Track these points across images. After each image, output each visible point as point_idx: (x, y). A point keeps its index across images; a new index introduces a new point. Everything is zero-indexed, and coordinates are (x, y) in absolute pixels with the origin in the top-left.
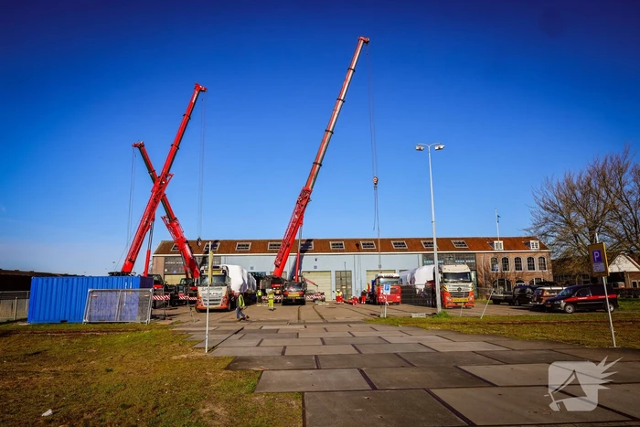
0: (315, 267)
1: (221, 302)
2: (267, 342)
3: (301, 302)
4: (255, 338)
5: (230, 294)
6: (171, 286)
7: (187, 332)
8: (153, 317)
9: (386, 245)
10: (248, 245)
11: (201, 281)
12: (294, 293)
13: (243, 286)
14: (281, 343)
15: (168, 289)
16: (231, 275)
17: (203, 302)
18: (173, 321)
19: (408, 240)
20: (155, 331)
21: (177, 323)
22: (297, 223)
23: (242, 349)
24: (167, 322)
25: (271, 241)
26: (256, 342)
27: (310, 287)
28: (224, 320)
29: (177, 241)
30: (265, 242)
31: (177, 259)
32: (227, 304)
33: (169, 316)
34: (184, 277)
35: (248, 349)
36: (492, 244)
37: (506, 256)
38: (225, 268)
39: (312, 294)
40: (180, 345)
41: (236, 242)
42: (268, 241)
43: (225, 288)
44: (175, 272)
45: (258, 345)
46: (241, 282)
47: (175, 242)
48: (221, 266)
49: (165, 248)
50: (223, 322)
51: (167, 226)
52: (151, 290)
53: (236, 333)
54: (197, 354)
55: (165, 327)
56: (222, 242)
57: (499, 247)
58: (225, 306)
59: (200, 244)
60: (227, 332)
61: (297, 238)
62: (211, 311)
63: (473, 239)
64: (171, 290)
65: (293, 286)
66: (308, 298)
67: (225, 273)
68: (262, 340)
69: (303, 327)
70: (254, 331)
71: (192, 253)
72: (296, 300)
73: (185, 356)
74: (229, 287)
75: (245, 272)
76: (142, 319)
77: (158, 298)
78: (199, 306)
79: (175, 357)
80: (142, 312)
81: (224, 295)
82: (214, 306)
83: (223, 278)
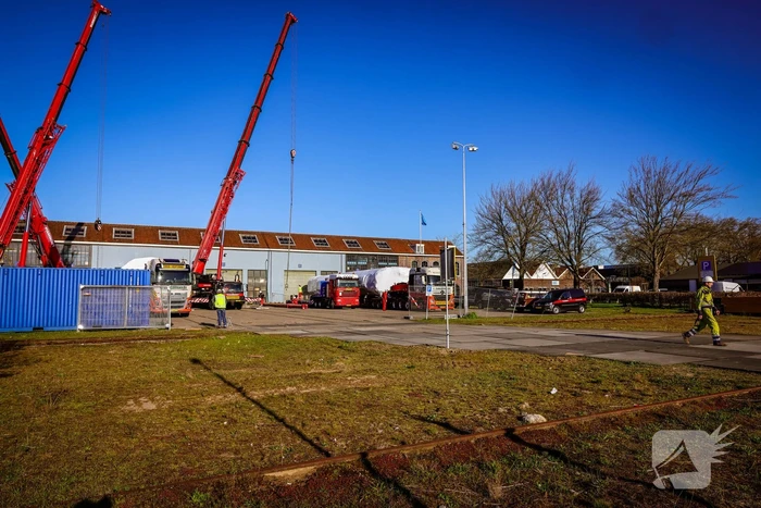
1: (185, 305)
12: (233, 294)
17: (162, 305)
19: (329, 237)
22: (221, 211)
36: (414, 247)
37: (425, 260)
43: (190, 287)
57: (420, 249)
58: (189, 310)
61: (221, 228)
62: (173, 315)
63: (394, 240)
67: (189, 269)
71: (54, 239)
81: (189, 296)
82: (176, 310)
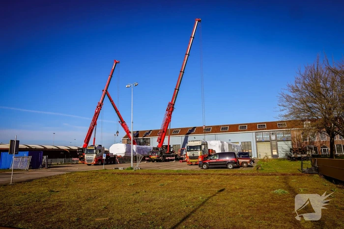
1: (93, 161)
9: (234, 128)
22: (168, 121)
43: (95, 155)
58: (95, 163)
81: (94, 158)
82: (90, 163)
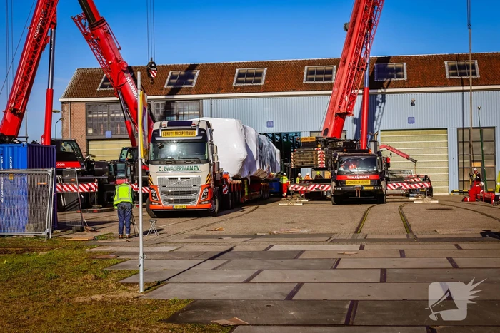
0: (411, 120)
1: (198, 197)
2: (268, 275)
3: (374, 197)
4: (249, 267)
5: (218, 180)
6: (101, 164)
7: (117, 255)
8: (58, 225)
10: (260, 74)
11: (156, 153)
12: (358, 176)
13: (247, 163)
14: (295, 276)
15: (91, 169)
16: (217, 138)
17: (161, 197)
18: (98, 234)
20: (58, 253)
21: (105, 237)
23: (213, 288)
24: (87, 236)
25: (311, 63)
26: (245, 274)
27: (397, 165)
28: (203, 232)
29: (109, 68)
30: (298, 66)
31: (112, 107)
32: (212, 200)
33: (90, 224)
34: (128, 144)
35: (224, 287)
38: (203, 126)
39: (401, 180)
40: (96, 278)
41: (235, 66)
42: (304, 63)
43: (204, 168)
44: (109, 134)
45: (247, 281)
46: (243, 154)
47: (104, 70)
48: (195, 121)
49: (85, 84)
50: (196, 237)
51: (87, 36)
52: (50, 172)
53: (213, 258)
54: (125, 294)
55: (79, 246)
56: (204, 68)
58: (206, 204)
59: (154, 74)
60: (197, 255)
64: (101, 173)
65: (356, 162)
66: (391, 188)
67: (205, 135)
68: (260, 271)
69: (357, 246)
70: (250, 255)
72: (363, 192)
73: (98, 297)
74: (215, 167)
75: (252, 132)
76: (36, 230)
77: (68, 188)
78: (154, 205)
79: (80, 299)
80: (36, 215)
81: (203, 182)
83: (201, 146)
